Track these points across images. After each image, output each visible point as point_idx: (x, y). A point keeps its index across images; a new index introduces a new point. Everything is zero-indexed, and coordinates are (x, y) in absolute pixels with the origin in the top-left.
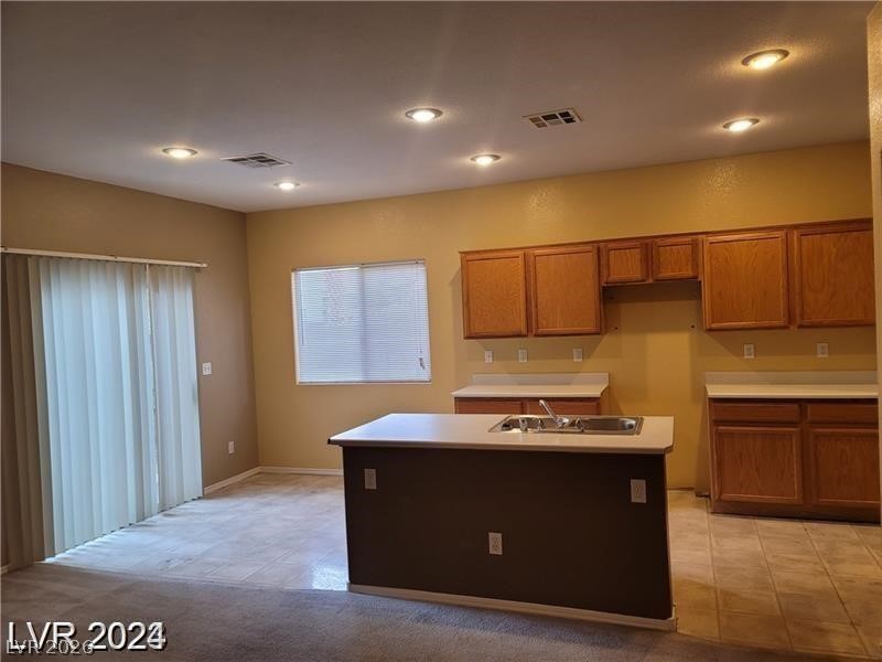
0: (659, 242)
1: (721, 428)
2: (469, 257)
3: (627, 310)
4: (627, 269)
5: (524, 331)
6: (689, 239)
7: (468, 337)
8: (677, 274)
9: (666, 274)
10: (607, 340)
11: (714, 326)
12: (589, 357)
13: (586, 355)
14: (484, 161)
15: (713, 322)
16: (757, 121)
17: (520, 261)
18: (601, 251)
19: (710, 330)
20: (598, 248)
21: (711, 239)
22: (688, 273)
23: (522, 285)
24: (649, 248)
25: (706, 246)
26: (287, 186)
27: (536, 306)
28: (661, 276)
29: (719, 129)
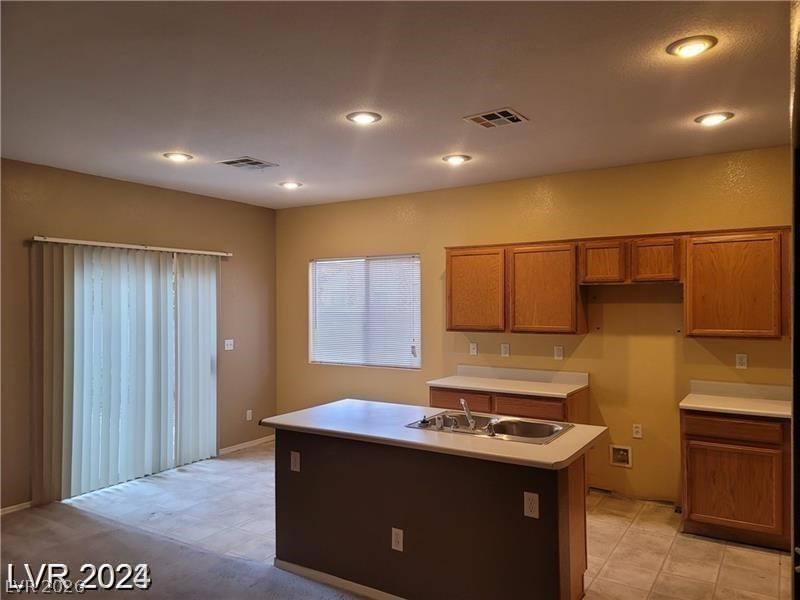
0: (639, 241)
1: (693, 442)
2: (454, 253)
3: (610, 311)
4: (604, 269)
5: (501, 327)
6: (670, 239)
7: (450, 329)
8: (657, 276)
9: (646, 274)
10: (589, 340)
11: (696, 331)
12: (569, 356)
13: (566, 354)
14: (456, 161)
15: (694, 328)
16: (732, 115)
17: (500, 258)
18: (579, 250)
19: (692, 336)
20: (577, 247)
21: (696, 239)
22: (669, 274)
23: (501, 283)
24: (628, 248)
25: (690, 247)
26: (291, 186)
27: (514, 303)
28: (639, 277)
29: (690, 123)
